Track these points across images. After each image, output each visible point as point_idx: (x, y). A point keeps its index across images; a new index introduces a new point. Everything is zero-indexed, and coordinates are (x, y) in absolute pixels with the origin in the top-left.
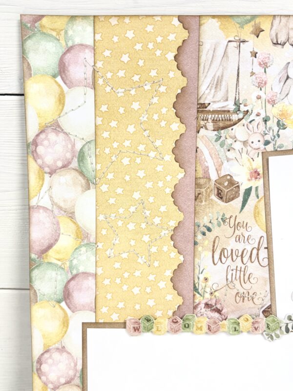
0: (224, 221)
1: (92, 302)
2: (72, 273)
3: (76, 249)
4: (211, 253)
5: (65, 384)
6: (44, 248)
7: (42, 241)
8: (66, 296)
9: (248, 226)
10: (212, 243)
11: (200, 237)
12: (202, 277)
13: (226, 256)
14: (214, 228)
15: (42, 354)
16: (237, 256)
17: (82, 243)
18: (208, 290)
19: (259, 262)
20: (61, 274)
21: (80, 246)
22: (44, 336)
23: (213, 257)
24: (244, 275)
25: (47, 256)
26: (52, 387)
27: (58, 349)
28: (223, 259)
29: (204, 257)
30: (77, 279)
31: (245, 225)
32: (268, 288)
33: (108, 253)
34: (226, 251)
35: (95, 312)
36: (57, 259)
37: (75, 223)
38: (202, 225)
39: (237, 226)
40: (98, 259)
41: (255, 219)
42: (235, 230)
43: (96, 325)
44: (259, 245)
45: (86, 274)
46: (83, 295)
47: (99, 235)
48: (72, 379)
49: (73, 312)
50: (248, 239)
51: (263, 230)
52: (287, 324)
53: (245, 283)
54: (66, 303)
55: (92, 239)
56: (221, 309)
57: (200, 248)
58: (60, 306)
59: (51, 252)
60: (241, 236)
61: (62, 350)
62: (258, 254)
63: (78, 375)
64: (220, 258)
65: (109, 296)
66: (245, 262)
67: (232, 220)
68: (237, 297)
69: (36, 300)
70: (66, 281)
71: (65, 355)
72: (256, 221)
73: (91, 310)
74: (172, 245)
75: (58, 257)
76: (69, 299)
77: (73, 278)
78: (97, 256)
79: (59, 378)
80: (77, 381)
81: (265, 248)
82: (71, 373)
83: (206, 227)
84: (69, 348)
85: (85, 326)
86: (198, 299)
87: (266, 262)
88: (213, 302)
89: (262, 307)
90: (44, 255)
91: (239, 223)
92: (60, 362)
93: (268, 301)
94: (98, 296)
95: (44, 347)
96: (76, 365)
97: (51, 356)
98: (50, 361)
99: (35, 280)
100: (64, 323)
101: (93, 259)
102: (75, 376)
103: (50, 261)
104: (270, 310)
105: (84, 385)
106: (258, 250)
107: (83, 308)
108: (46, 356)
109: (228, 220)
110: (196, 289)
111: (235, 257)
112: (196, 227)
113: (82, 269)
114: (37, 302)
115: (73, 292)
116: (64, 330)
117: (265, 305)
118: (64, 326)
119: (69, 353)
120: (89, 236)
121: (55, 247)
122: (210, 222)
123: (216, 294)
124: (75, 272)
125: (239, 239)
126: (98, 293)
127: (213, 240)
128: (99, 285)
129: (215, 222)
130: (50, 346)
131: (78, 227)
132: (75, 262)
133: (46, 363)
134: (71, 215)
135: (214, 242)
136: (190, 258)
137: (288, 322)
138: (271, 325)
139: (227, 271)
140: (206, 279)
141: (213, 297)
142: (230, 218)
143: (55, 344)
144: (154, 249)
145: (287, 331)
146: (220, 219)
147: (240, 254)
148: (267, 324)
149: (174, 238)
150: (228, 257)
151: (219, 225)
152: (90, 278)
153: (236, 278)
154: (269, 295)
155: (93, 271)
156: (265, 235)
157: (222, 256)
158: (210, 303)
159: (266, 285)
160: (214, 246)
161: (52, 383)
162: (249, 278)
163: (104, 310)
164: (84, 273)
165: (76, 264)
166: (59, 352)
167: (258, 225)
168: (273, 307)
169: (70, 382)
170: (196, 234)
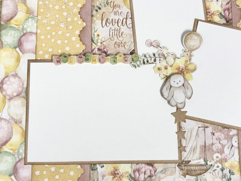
0: (108, 4)
1: (34, 48)
2: (23, 32)
3: (26, 19)
4: (101, 21)
5: (16, 96)
6: (9, 19)
7: (8, 15)
8: (20, 44)
9: (120, 6)
10: (101, 16)
11: (94, 12)
12: (96, 34)
13: (109, 22)
14: (102, 7)
15: (4, 79)
16: (115, 23)
17: (30, 17)
18: (99, 41)
19: (127, 25)
20: (17, 33)
21: (29, 18)
22: (5, 68)
23: (102, 23)
24: (119, 33)
25: (10, 23)
26: (9, 98)
27: (13, 75)
28: (108, 24)
29: (97, 24)
30: (26, 35)
31: (119, 6)
32: (132, 40)
33: (44, 21)
34: (109, 20)
35: (36, 54)
36: (15, 25)
37: (26, 6)
38: (95, 6)
39: (114, 6)
40: (38, 25)
41: (124, 3)
42: (113, 8)
43: (36, 61)
44: (127, 16)
45: (31, 33)
46: (29, 45)
47: (39, 12)
48: (21, 93)
49: (23, 54)
50: (121, 14)
51: (128, 8)
52: (144, 59)
53: (120, 37)
54: (19, 49)
55: (35, 14)
56: (107, 52)
57: (95, 19)
58: (16, 50)
59: (12, 21)
60: (117, 12)
61: (16, 75)
62: (126, 22)
63: (24, 90)
64: (106, 24)
65: (44, 45)
66: (119, 26)
67: (112, 4)
68: (116, 45)
69: (3, 47)
70: (19, 36)
71: (17, 79)
72: (125, 4)
73: (33, 53)
74: (80, 17)
75: (16, 23)
76: (21, 46)
77: (24, 35)
78: (38, 23)
79: (13, 93)
80: (23, 94)
81: (130, 18)
82: (20, 89)
83: (98, 7)
84: (20, 74)
85: (30, 61)
86: (94, 46)
87: (131, 26)
88: (102, 48)
89: (129, 51)
90: (8, 23)
91: (116, 5)
92: (14, 83)
93: (133, 47)
94: (37, 45)
95: (5, 74)
96: (23, 85)
97: (9, 79)
98: (8, 82)
99: (3, 36)
100: (17, 60)
101: (35, 25)
102: (22, 91)
103: (11, 26)
104: (134, 52)
105: (28, 97)
106: (126, 19)
107: (29, 51)
108: (6, 79)
109: (110, 4)
110: (92, 41)
111: (114, 23)
112: (93, 7)
113: (29, 30)
114: (3, 48)
115: (23, 42)
116: (17, 64)
117: (131, 49)
118: (18, 62)
119: (19, 78)
120: (34, 12)
121: (14, 18)
122: (100, 5)
123: (104, 43)
124: (25, 32)
125: (116, 14)
126: (37, 43)
127: (102, 14)
128: (38, 39)
129: (103, 5)
130: (9, 73)
131: (28, 8)
132: (25, 26)
133: (6, 84)
134: (24, 2)
135: (102, 15)
136: (89, 24)
137: (144, 58)
138: (134, 59)
139: (110, 31)
140: (98, 35)
141: (102, 45)
142: (111, 2)
143: (11, 72)
144: (69, 20)
145: (144, 63)
146: (105, 3)
147: (116, 22)
148: (132, 58)
149: (80, 13)
150: (110, 23)
151: (105, 6)
152: (33, 35)
153: (114, 34)
154: (133, 43)
155: (35, 31)
156: (130, 11)
157: (107, 22)
158: (100, 48)
159: (131, 38)
160: (102, 17)
161: (9, 96)
162: (122, 34)
163: (41, 53)
164: (30, 32)
165: (26, 28)
166: (14, 77)
167: (126, 6)
168: (135, 50)
169: (19, 95)
170: (92, 11)
